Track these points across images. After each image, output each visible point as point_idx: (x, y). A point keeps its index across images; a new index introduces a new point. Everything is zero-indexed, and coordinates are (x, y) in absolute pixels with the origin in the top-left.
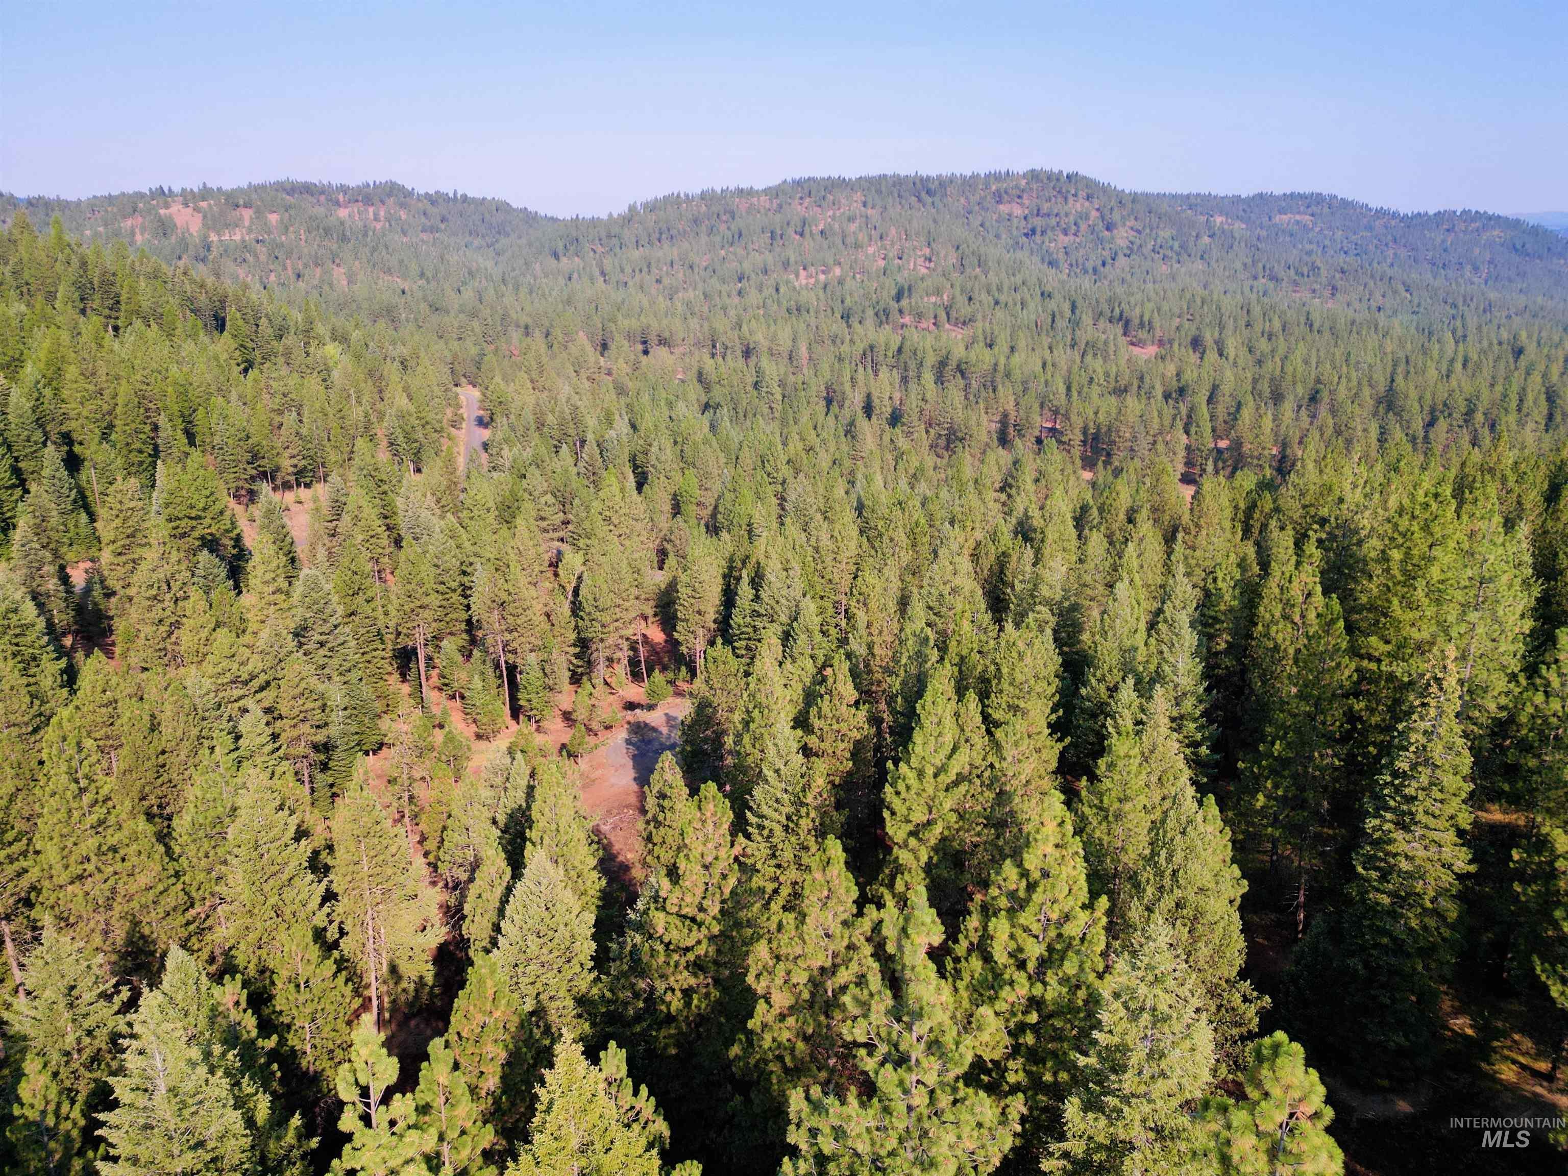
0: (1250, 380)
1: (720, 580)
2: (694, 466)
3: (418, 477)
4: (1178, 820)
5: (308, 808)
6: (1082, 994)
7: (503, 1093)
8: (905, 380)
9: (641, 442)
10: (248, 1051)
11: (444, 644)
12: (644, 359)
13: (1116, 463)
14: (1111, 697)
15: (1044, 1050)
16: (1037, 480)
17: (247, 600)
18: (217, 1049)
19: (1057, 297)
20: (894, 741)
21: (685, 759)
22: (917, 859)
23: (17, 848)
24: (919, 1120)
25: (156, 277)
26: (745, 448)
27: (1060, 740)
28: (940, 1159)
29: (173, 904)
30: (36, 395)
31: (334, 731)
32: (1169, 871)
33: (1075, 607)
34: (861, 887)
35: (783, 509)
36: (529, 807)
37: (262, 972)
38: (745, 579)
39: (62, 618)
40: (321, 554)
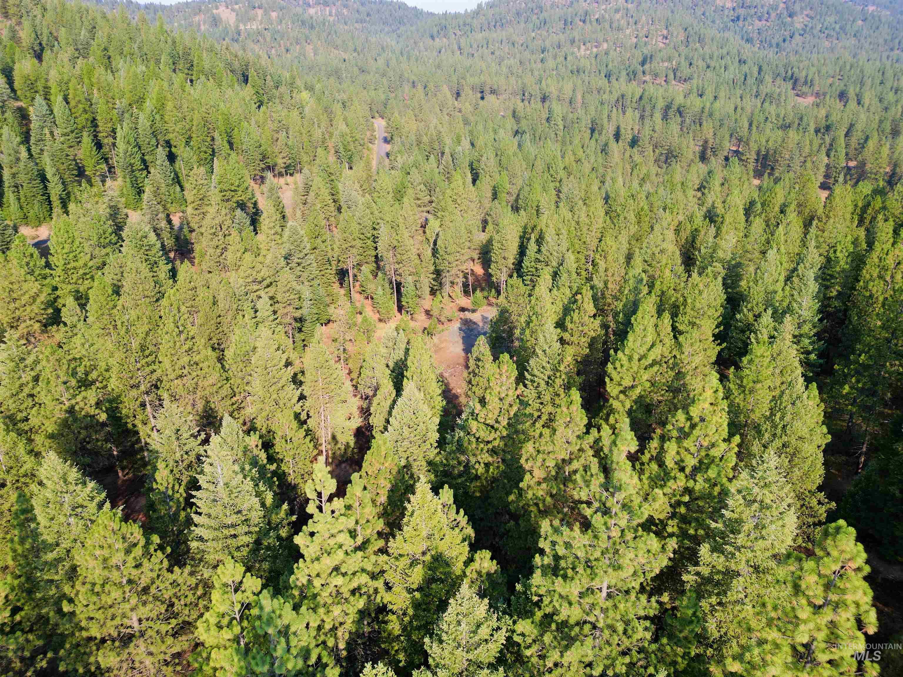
0: (877, 121)
1: (518, 240)
2: (507, 170)
3: (349, 172)
4: (791, 396)
5: (292, 351)
6: (717, 489)
7: (389, 504)
8: (642, 117)
9: (476, 154)
10: (262, 471)
11: (363, 268)
12: (481, 102)
13: (777, 175)
14: (756, 320)
15: (691, 516)
16: (723, 184)
17: (260, 237)
18: (247, 467)
19: (750, 63)
20: (616, 339)
21: (491, 340)
22: (624, 406)
23: (150, 359)
24: (614, 544)
25: (212, 51)
26: (539, 159)
27: (719, 344)
28: (625, 565)
29: (226, 394)
30: (152, 118)
31: (304, 311)
32: (781, 425)
33: (739, 265)
34: (590, 419)
35: (559, 198)
36: (406, 360)
37: (269, 432)
38: (533, 240)
39: (169, 242)
40: (299, 213)
